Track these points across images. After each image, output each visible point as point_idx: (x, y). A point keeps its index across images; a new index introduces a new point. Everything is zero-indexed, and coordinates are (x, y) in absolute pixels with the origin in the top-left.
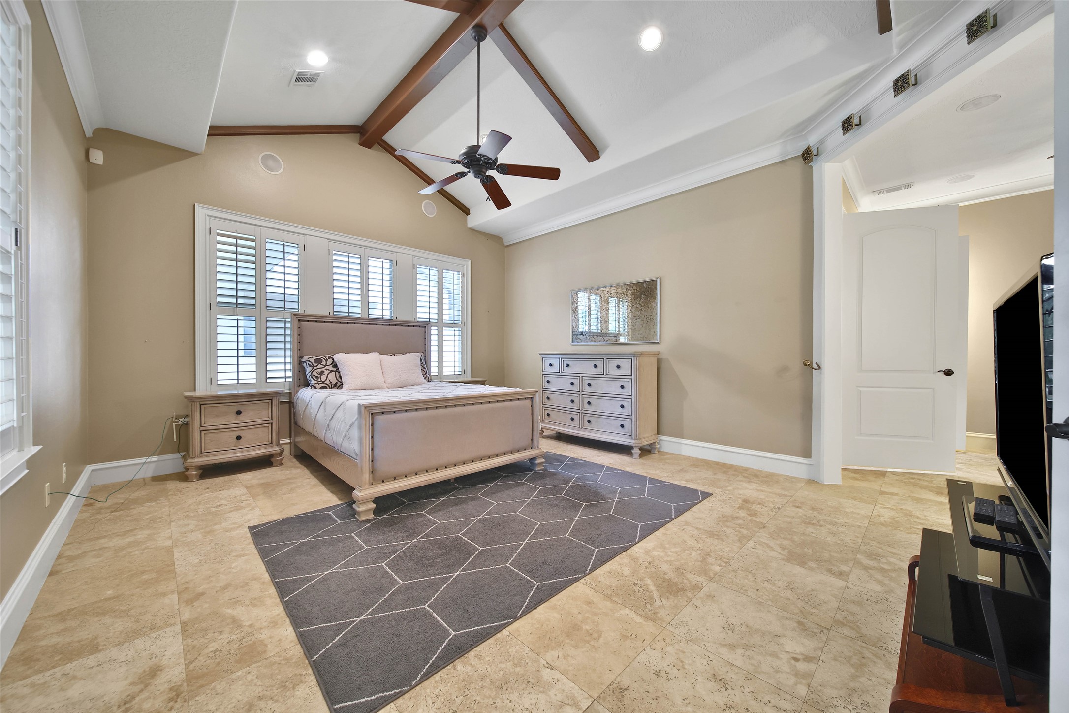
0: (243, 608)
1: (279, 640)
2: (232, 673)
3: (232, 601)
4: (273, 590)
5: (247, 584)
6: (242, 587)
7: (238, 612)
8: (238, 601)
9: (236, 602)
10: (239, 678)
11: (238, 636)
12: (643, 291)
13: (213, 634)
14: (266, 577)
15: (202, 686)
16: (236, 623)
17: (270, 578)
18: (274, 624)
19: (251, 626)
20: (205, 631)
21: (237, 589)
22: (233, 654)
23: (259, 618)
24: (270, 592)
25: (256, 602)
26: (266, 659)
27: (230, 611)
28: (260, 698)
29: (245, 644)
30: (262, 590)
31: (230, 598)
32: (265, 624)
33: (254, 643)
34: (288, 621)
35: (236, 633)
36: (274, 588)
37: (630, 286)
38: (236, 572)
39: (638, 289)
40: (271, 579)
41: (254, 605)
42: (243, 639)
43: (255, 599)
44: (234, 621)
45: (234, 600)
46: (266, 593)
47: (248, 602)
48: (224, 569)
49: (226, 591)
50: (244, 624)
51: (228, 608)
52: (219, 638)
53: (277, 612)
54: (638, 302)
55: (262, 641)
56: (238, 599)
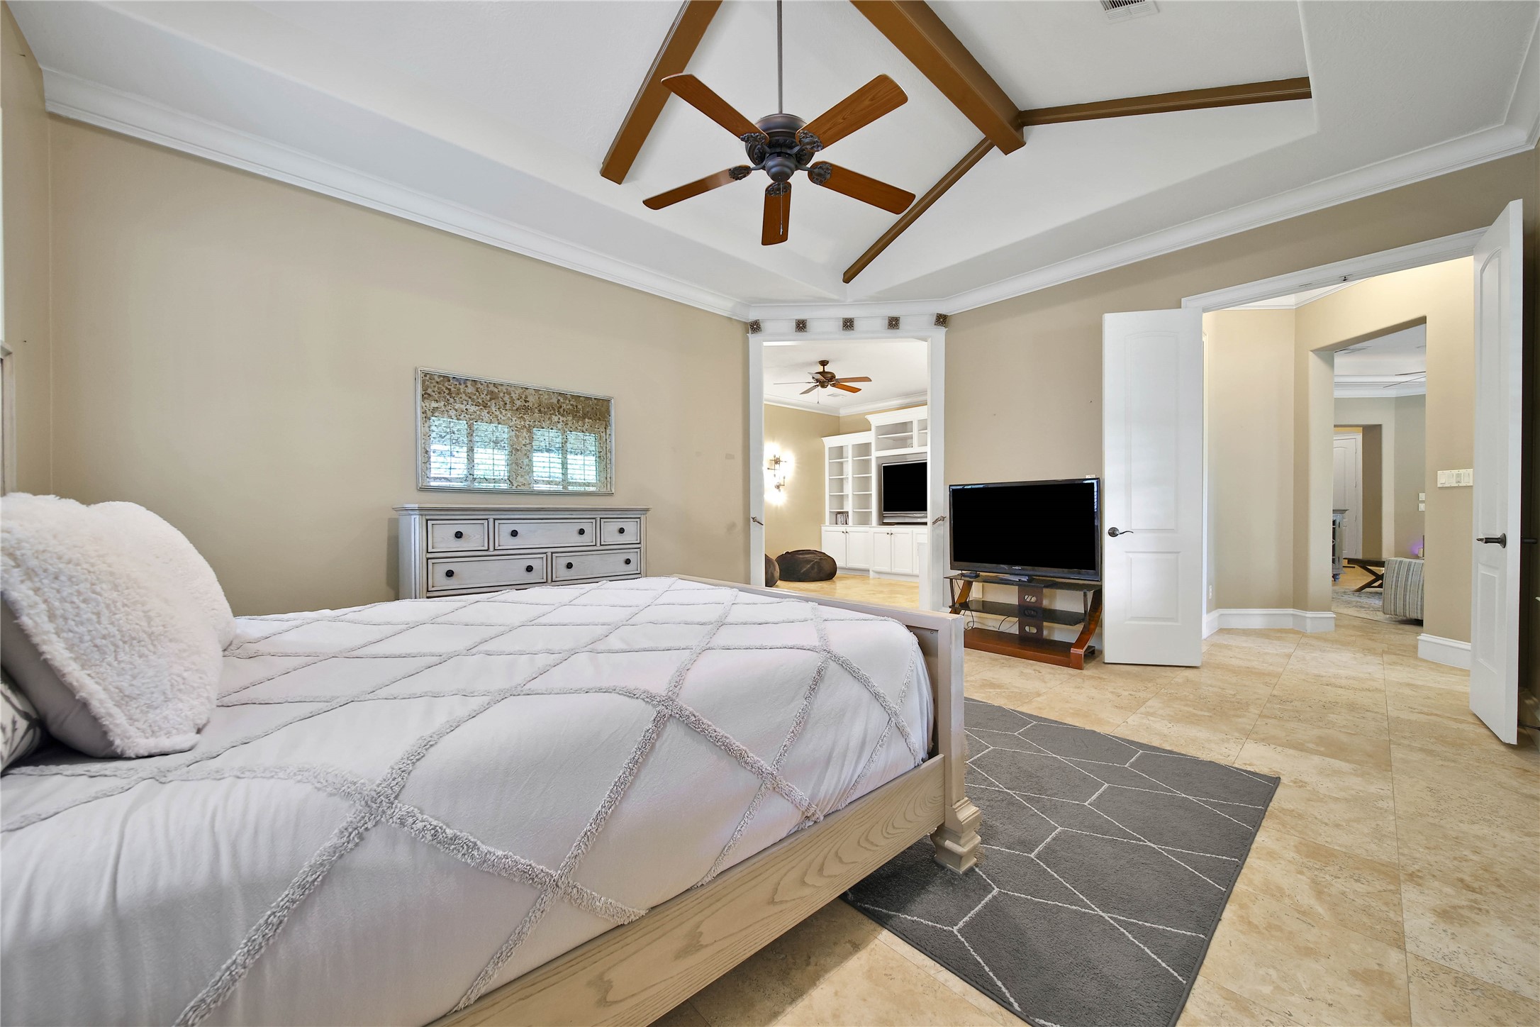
0: (1298, 897)
1: (1278, 840)
2: (1345, 853)
3: (1309, 921)
4: (1240, 886)
5: (1270, 927)
6: (1279, 929)
7: (1307, 899)
8: (1299, 912)
9: (1304, 913)
10: (1340, 846)
11: (1322, 875)
12: (588, 412)
13: (1356, 899)
14: (1229, 913)
15: (1383, 865)
16: (1319, 891)
17: (1227, 906)
18: (1271, 855)
19: (1301, 873)
20: (1366, 910)
21: (1291, 933)
22: (1337, 864)
23: (1285, 872)
24: (1246, 888)
25: (1276, 893)
26: (1303, 838)
27: (1320, 910)
28: (1326, 824)
29: (1319, 863)
30: (1253, 898)
31: (1310, 927)
32: (1282, 862)
33: (1307, 856)
34: (1254, 846)
35: (1323, 880)
36: (1235, 888)
37: (565, 398)
38: (1274, 968)
39: (580, 407)
40: (1226, 903)
41: (1280, 889)
42: (1318, 869)
43: (1273, 895)
44: (1319, 892)
45: (1304, 918)
46: (1251, 890)
47: (1287, 901)
48: (1292, 999)
49: (1312, 946)
50: (1309, 880)
51: (1321, 915)
52: (1348, 890)
53: (1258, 862)
54: (579, 428)
55: (1298, 852)
56: (1297, 915)
